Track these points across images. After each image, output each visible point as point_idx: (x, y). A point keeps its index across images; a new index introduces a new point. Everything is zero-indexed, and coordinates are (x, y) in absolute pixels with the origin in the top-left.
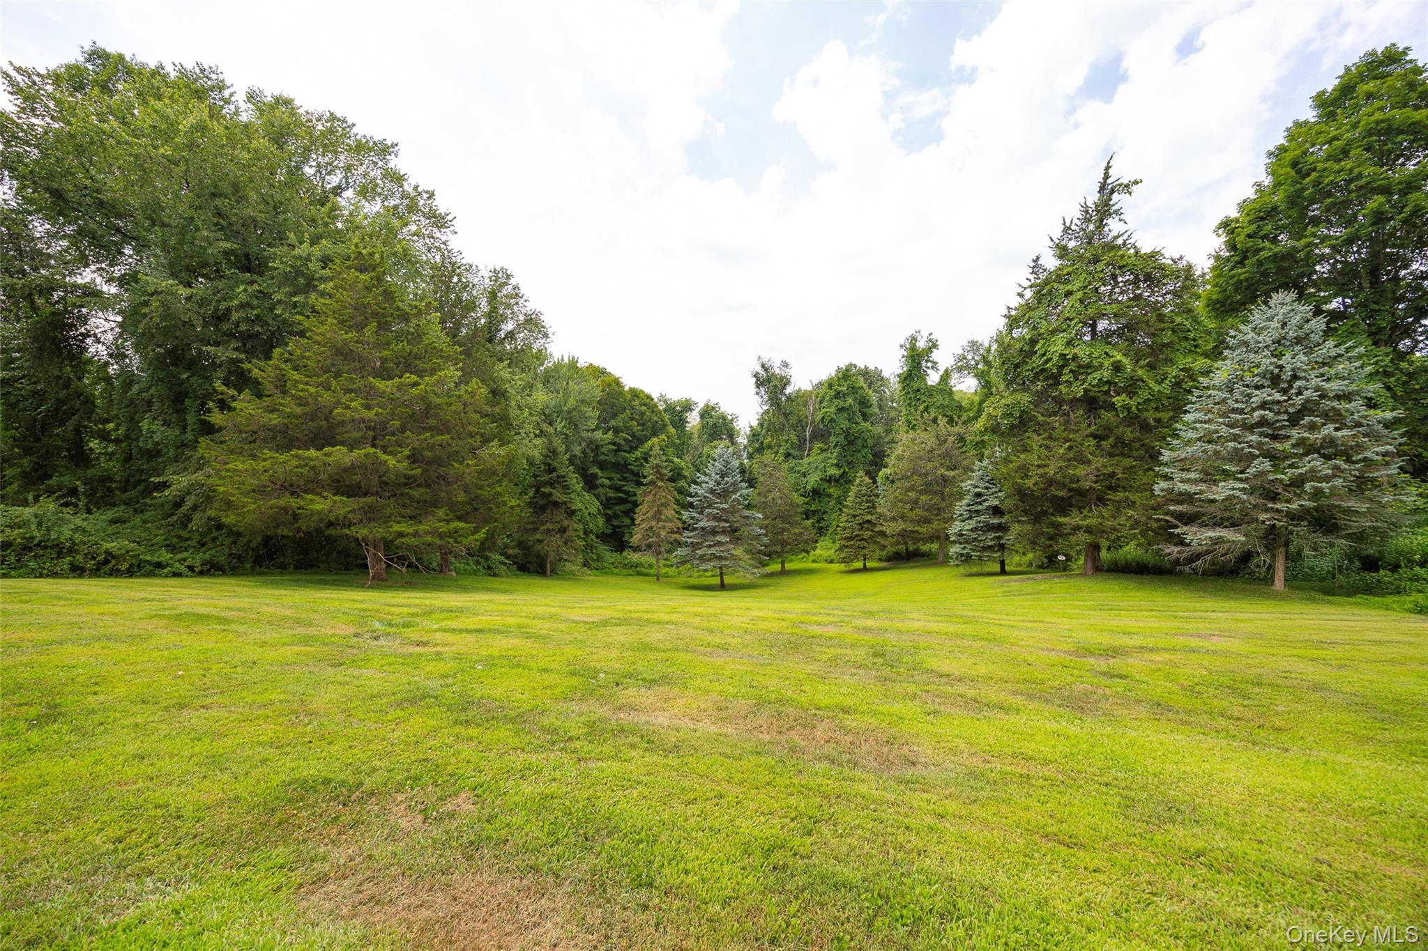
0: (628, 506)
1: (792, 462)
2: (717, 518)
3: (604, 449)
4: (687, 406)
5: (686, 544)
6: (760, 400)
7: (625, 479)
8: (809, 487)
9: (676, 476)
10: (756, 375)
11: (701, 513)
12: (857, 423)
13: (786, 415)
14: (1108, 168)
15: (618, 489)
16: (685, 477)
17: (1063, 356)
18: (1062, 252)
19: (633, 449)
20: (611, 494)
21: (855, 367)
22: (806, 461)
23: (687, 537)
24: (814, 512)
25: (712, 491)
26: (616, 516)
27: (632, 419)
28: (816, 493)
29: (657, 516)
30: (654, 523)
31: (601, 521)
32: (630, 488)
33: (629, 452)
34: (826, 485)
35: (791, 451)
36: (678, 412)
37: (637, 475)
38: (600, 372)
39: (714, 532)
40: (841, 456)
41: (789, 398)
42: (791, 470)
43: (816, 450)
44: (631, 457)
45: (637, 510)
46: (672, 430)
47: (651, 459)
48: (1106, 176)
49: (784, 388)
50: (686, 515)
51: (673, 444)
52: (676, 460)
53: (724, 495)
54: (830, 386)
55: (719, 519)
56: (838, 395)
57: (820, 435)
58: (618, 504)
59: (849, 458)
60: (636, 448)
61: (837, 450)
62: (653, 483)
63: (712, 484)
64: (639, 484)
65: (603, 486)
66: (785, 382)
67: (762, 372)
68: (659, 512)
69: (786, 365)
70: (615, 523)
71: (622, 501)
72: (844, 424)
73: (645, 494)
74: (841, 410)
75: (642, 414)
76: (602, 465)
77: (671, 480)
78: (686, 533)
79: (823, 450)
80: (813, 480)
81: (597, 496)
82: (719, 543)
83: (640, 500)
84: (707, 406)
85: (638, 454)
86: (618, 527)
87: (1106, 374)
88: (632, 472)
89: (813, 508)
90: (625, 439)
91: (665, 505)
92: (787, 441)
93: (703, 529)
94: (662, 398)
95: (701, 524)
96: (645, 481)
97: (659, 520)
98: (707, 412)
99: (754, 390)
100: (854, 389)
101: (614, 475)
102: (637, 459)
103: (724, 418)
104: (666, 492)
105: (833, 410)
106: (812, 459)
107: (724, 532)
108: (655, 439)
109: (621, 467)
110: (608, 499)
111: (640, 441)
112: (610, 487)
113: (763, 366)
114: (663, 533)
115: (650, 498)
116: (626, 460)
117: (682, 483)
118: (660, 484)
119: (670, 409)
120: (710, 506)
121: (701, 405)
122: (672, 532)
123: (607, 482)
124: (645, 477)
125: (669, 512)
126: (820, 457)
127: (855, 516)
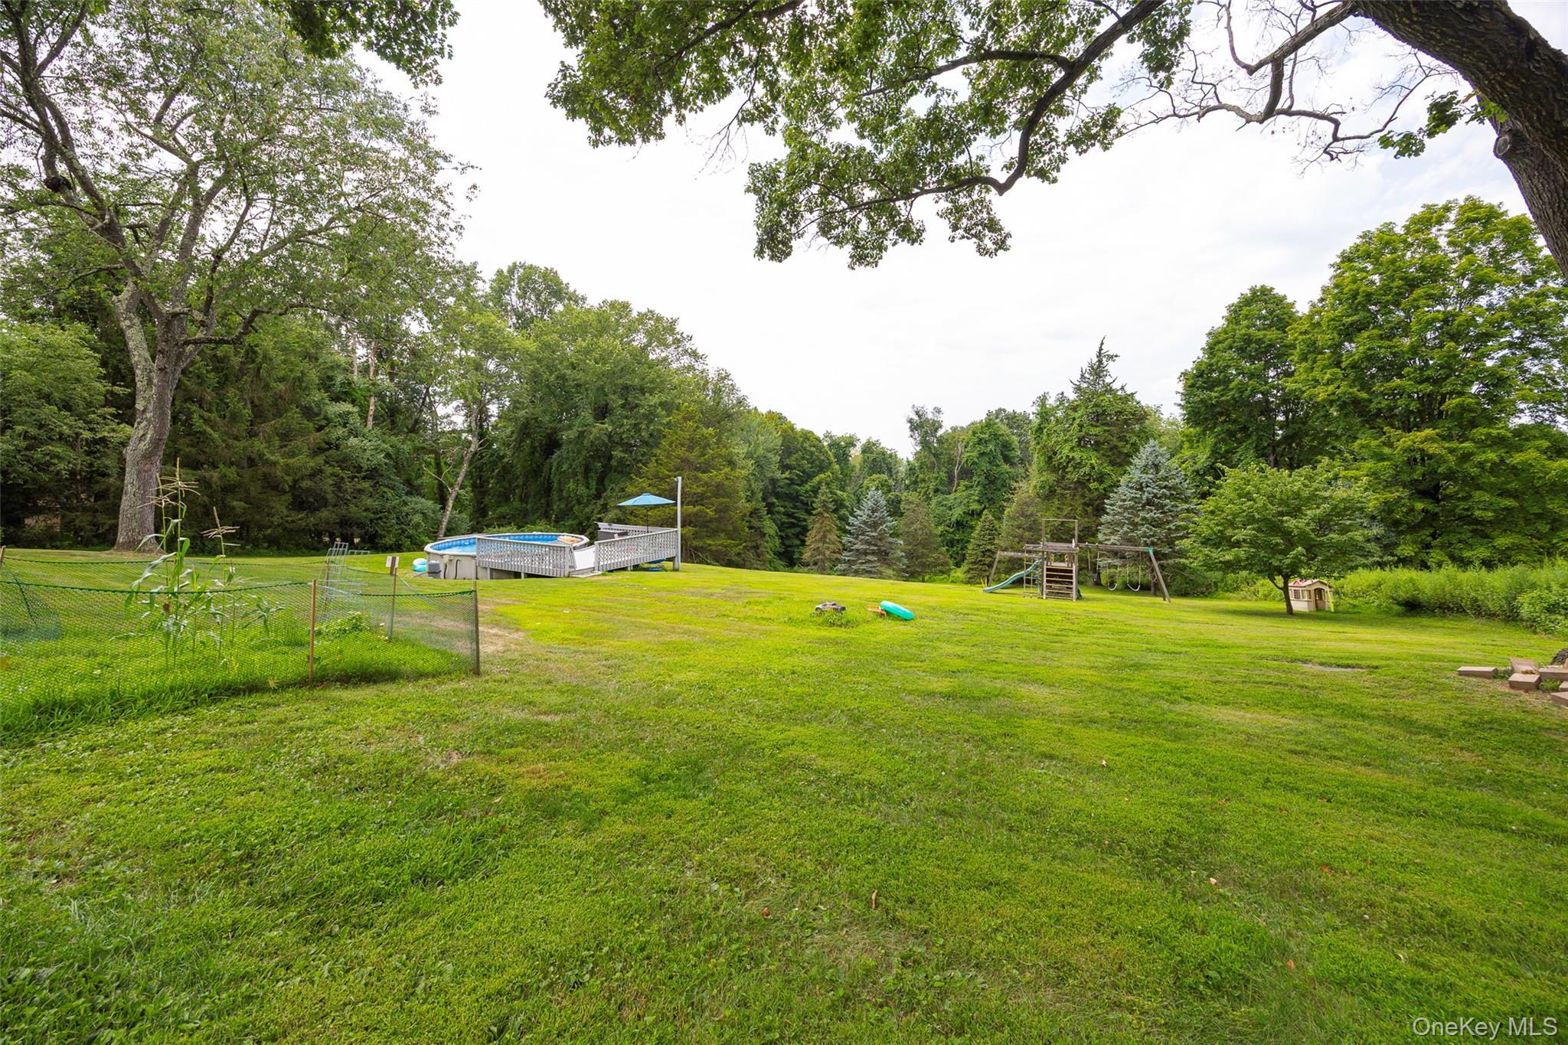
0: (798, 530)
1: (940, 497)
2: (868, 543)
3: (781, 484)
4: (851, 442)
5: (845, 562)
6: (914, 442)
7: (795, 507)
8: (953, 519)
9: (839, 504)
10: (910, 421)
11: (857, 538)
12: (997, 466)
13: (935, 455)
14: (1102, 344)
15: (790, 516)
16: (847, 507)
17: (1067, 456)
18: (1078, 389)
19: (802, 483)
20: (785, 519)
21: (1004, 410)
22: (952, 496)
23: (846, 556)
24: (958, 541)
25: (865, 523)
26: (787, 537)
27: (803, 458)
28: (959, 524)
29: (823, 539)
30: (820, 545)
31: (778, 541)
32: (802, 515)
33: (800, 485)
34: (969, 518)
35: (941, 488)
36: (841, 448)
37: (807, 504)
38: (777, 419)
39: (866, 553)
40: (982, 494)
41: (940, 441)
42: (939, 504)
43: (961, 488)
44: (802, 489)
45: (808, 534)
46: (837, 467)
47: (819, 496)
48: (1101, 349)
49: (936, 430)
50: (845, 539)
51: (837, 479)
52: (839, 492)
53: (874, 526)
54: (974, 433)
55: (869, 544)
56: (980, 441)
57: (966, 473)
58: (790, 528)
59: (990, 496)
60: (806, 482)
61: (979, 488)
62: (820, 514)
63: (864, 518)
64: (810, 514)
65: (778, 512)
66: (936, 426)
67: (916, 418)
68: (824, 536)
69: (938, 411)
70: (787, 542)
71: (793, 525)
72: (985, 466)
73: (814, 522)
74: (982, 454)
75: (812, 453)
76: (777, 495)
77: (835, 511)
78: (845, 553)
79: (967, 488)
80: (957, 513)
81: (774, 521)
82: (869, 561)
83: (810, 527)
84: (869, 442)
85: (807, 487)
86: (789, 546)
87: (1087, 469)
88: (802, 502)
89: (957, 537)
90: (797, 475)
91: (830, 531)
92: (936, 478)
93: (857, 550)
94: (828, 435)
95: (856, 547)
96: (814, 512)
97: (824, 542)
98: (868, 448)
99: (909, 433)
100: (996, 436)
101: (787, 504)
102: (807, 491)
103: (883, 454)
104: (831, 521)
105: (975, 454)
106: (958, 495)
107: (873, 553)
108: (822, 476)
109: (794, 498)
110: (783, 523)
111: (810, 476)
112: (784, 514)
113: (917, 413)
114: (827, 553)
115: (817, 525)
116: (797, 492)
117: (843, 512)
118: (826, 515)
119: (835, 444)
120: (863, 534)
121: (864, 441)
122: (834, 552)
123: (782, 509)
124: (814, 509)
125: (832, 537)
126: (964, 493)
127: (979, 545)
